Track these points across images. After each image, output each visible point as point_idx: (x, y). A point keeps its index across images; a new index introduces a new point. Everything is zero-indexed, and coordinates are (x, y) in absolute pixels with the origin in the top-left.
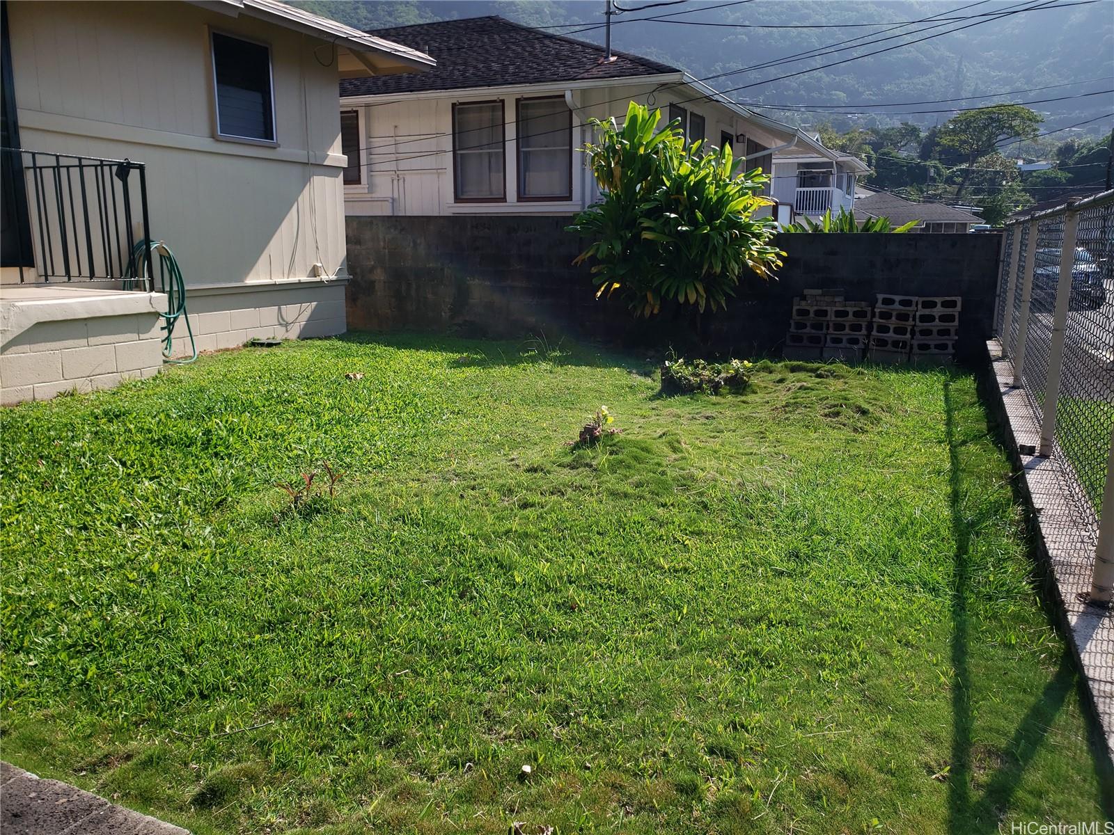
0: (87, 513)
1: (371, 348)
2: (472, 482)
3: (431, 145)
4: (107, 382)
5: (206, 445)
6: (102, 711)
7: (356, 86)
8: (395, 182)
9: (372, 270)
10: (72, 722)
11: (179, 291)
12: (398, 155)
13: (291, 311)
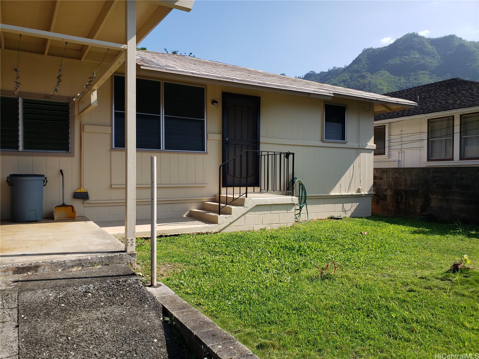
0: (256, 266)
1: (379, 223)
2: (393, 279)
3: (418, 137)
4: (275, 227)
5: (298, 251)
6: (242, 320)
7: (385, 116)
8: (400, 153)
9: (386, 190)
10: (234, 320)
11: (304, 196)
12: (402, 142)
13: (347, 206)
